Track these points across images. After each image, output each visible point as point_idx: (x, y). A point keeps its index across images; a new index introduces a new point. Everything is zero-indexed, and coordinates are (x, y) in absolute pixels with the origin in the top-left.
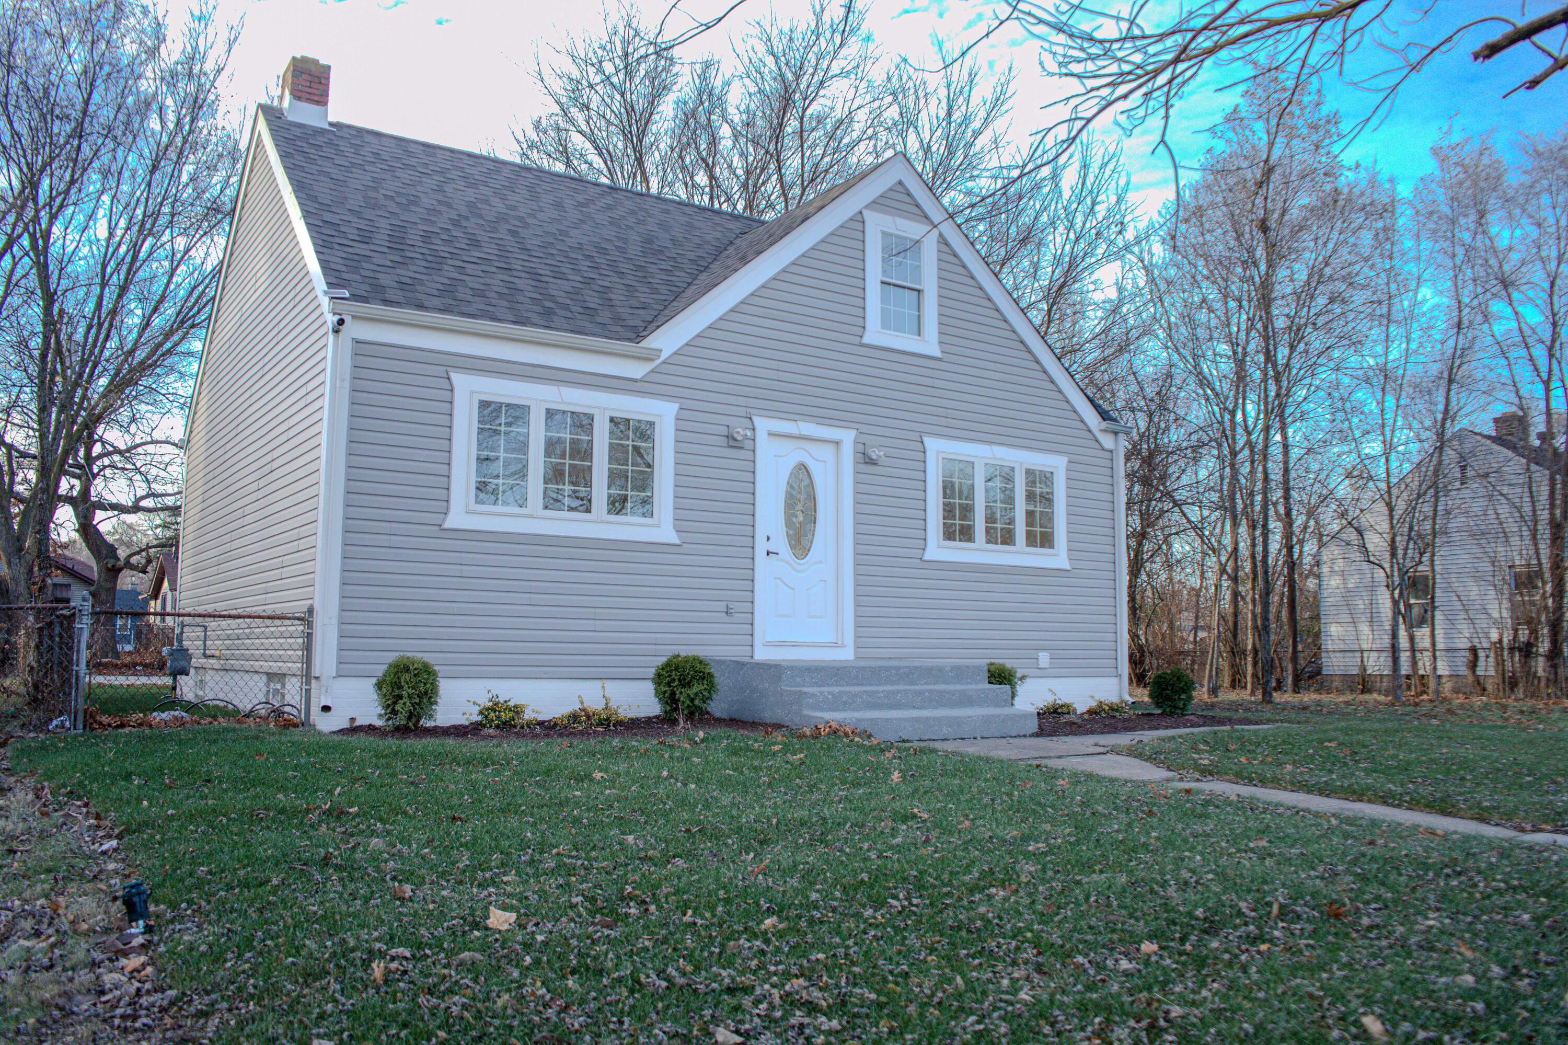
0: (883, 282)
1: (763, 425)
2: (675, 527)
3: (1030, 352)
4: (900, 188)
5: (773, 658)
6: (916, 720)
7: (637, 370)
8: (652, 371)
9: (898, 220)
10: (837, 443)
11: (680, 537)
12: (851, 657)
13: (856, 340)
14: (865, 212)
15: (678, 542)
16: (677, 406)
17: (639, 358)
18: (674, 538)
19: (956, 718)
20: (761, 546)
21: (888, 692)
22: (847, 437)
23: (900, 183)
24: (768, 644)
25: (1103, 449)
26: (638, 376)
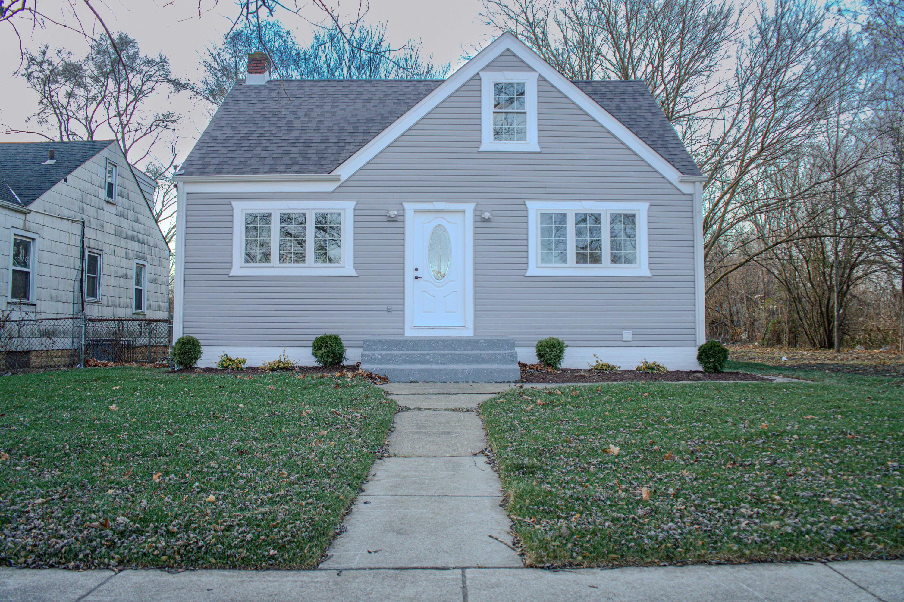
0: (494, 113)
1: (409, 207)
2: (354, 267)
3: (616, 137)
4: (508, 53)
5: (416, 335)
6: (423, 370)
7: (330, 187)
8: (339, 186)
9: (506, 73)
10: (464, 211)
11: (357, 272)
12: (472, 334)
13: (475, 150)
14: (481, 73)
15: (356, 275)
16: (355, 203)
17: (331, 181)
18: (354, 273)
19: (453, 370)
20: (409, 274)
21: (420, 354)
22: (469, 208)
23: (508, 50)
24: (414, 328)
25: (684, 194)
26: (331, 190)
